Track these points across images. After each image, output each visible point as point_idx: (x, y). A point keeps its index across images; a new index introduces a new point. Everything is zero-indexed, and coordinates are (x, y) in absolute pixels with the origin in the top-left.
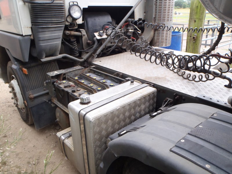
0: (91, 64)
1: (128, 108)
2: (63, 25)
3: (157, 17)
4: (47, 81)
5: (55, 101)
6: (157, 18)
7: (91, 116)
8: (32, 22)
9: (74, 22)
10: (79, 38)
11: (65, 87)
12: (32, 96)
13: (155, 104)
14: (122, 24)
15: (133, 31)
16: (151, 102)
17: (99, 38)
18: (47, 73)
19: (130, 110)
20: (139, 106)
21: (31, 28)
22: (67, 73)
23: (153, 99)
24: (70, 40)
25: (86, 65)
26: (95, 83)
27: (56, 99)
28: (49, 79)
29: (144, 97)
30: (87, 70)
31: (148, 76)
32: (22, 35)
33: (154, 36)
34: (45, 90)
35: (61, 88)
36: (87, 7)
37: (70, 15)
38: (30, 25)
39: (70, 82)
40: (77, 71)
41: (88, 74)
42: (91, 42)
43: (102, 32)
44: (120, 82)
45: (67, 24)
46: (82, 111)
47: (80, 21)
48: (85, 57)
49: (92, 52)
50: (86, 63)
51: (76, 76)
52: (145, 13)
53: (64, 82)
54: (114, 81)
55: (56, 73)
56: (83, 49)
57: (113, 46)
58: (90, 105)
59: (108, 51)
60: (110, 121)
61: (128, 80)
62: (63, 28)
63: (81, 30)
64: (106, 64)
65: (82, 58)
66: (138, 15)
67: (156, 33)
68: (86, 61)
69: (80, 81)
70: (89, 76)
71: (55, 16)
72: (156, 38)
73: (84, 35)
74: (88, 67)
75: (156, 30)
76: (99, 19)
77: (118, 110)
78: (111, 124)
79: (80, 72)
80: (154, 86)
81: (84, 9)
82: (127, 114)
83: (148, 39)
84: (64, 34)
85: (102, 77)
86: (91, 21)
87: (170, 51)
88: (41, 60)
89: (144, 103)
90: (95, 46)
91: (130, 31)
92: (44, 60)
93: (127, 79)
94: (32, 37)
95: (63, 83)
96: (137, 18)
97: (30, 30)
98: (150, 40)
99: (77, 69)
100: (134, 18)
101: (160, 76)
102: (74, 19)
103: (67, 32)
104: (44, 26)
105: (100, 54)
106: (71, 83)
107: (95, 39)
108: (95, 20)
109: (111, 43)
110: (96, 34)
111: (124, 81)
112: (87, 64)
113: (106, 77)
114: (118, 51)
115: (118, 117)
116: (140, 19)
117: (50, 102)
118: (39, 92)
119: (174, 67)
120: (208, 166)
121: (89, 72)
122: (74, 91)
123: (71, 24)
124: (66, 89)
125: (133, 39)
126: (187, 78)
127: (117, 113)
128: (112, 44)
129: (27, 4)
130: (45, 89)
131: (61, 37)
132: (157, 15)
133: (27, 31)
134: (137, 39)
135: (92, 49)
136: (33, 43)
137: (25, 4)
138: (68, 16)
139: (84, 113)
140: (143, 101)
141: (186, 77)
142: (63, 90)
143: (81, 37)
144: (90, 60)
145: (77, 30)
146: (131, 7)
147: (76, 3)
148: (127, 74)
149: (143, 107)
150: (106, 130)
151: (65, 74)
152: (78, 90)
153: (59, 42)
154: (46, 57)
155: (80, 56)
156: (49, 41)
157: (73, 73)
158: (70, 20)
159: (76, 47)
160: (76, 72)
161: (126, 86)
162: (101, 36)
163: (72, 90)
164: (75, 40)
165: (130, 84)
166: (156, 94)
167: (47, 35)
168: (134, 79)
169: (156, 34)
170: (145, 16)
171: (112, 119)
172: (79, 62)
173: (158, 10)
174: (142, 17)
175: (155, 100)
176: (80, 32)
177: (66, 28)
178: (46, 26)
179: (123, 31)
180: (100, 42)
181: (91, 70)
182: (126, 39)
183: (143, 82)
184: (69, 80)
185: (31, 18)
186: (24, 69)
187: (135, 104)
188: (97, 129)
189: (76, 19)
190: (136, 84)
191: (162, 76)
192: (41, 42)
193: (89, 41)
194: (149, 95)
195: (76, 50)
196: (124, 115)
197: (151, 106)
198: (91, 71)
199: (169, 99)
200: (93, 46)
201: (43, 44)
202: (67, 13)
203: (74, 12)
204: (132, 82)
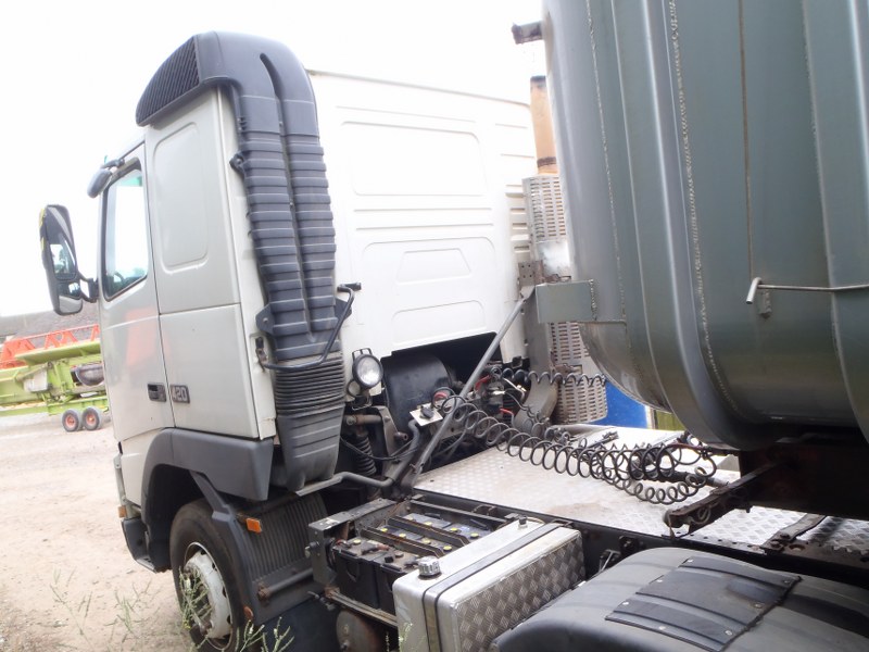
0: (410, 491)
1: (522, 577)
2: (343, 406)
3: (559, 350)
4: (312, 544)
5: (335, 594)
6: (559, 353)
7: (451, 598)
8: (277, 408)
9: (365, 393)
10: (374, 429)
11: (364, 553)
12: (266, 591)
13: (583, 568)
14: (475, 382)
15: (503, 392)
16: (573, 561)
17: (423, 422)
18: (310, 525)
19: (527, 583)
20: (547, 574)
21: (276, 420)
22: (358, 519)
23: (576, 555)
24: (354, 435)
25: (396, 494)
26: (432, 537)
27: (337, 589)
28: (316, 538)
29: (555, 552)
30: (402, 506)
31: (558, 504)
32: (258, 439)
33: (559, 399)
34: (294, 573)
35: (355, 555)
36: (390, 355)
37: (356, 378)
38: (272, 414)
39: (370, 541)
40: (379, 513)
41: (409, 517)
42: (404, 435)
43: (427, 406)
44: (494, 526)
45: (349, 399)
46: (427, 593)
47: (377, 390)
48: (393, 473)
49: (408, 459)
50: (395, 490)
51: (378, 523)
52: (526, 341)
53: (357, 541)
54: (476, 526)
55: (330, 522)
56: (386, 454)
57: (458, 437)
58: (440, 578)
59: (447, 452)
60: (489, 609)
61: (512, 520)
62: (342, 412)
63: (379, 408)
64: (447, 487)
65: (387, 478)
66: (511, 350)
67: (563, 389)
68: (396, 484)
69: (396, 534)
70: (414, 522)
71: (327, 389)
72: (564, 401)
73: (387, 420)
74: (402, 500)
75: (559, 382)
76: (417, 376)
77: (503, 583)
78: (491, 616)
79: (387, 515)
80: (574, 525)
81: (383, 359)
82: (523, 592)
83: (544, 410)
84: (344, 424)
85: (446, 520)
86: (398, 383)
87: (608, 431)
88: (297, 492)
89: (557, 567)
90: (414, 444)
91: (497, 393)
92: (303, 491)
93: (509, 517)
94: (277, 442)
95: (355, 544)
96: (508, 358)
97: (273, 424)
98: (550, 409)
99: (379, 507)
100: (501, 359)
101: (585, 500)
102: (365, 388)
103: (351, 418)
104: (304, 414)
105: (428, 461)
106: (375, 543)
107: (411, 425)
108: (407, 378)
109: (453, 430)
110: (416, 414)
111: (502, 523)
112: (399, 491)
113: (456, 518)
114: (471, 447)
115: (505, 600)
116: (516, 360)
117: (322, 599)
118: (281, 579)
119: (618, 475)
120: (662, 628)
121: (409, 512)
122: (390, 560)
123: (357, 400)
124: (368, 558)
125: (505, 413)
126: (647, 499)
127: (502, 589)
128: (455, 433)
129: (268, 370)
130: (294, 569)
131: (338, 432)
132: (558, 346)
133: (267, 429)
134: (516, 411)
135: (408, 452)
136: (279, 454)
137: (264, 371)
138: (351, 381)
139: (435, 596)
140: (553, 560)
141: (644, 497)
142: (361, 562)
143: (380, 425)
144: (405, 480)
145: (369, 411)
146: (491, 336)
147: (366, 352)
148: (508, 505)
149: (555, 575)
150: (484, 629)
151: (352, 523)
152: (397, 557)
153: (333, 446)
154: (308, 483)
155: (379, 474)
156: (314, 445)
157: (372, 518)
158: (354, 389)
159: (368, 450)
160: (379, 516)
161: (510, 533)
162: (427, 417)
163: (387, 556)
164: (366, 433)
165: (520, 528)
166: (580, 543)
167: (310, 432)
168: (524, 516)
169: (564, 393)
170: (528, 350)
171: (494, 604)
172: (378, 487)
173: (557, 334)
174: (521, 353)
175: (581, 556)
176: (377, 413)
177: (348, 410)
178: (308, 414)
179: (478, 397)
180: (426, 432)
181: (413, 505)
182: (503, 428)
183: (547, 519)
184: (366, 535)
185: (275, 400)
186: (249, 520)
187: (536, 571)
188: (466, 627)
189: (369, 387)
190: (533, 526)
191: (591, 502)
192: (298, 450)
193: (399, 433)
194: (565, 547)
195: (371, 458)
196: (517, 594)
197: (574, 574)
198: (415, 508)
199: (612, 552)
200: (409, 446)
201: (302, 455)
202: (348, 375)
203: (365, 372)
204: (523, 522)
